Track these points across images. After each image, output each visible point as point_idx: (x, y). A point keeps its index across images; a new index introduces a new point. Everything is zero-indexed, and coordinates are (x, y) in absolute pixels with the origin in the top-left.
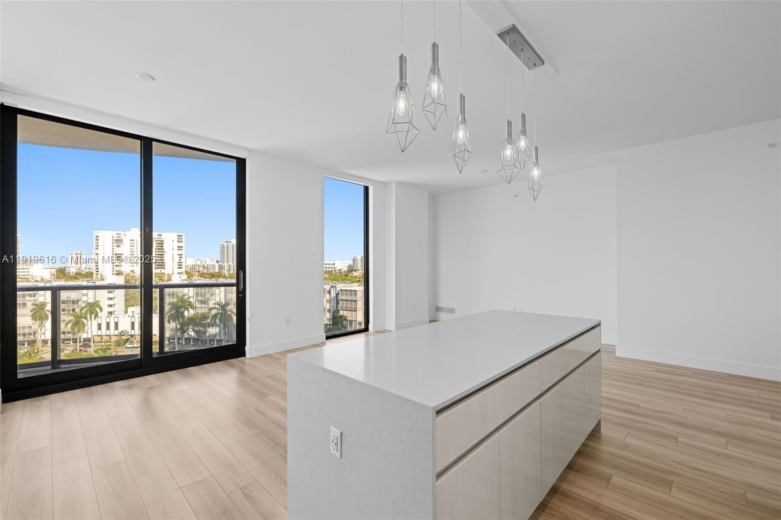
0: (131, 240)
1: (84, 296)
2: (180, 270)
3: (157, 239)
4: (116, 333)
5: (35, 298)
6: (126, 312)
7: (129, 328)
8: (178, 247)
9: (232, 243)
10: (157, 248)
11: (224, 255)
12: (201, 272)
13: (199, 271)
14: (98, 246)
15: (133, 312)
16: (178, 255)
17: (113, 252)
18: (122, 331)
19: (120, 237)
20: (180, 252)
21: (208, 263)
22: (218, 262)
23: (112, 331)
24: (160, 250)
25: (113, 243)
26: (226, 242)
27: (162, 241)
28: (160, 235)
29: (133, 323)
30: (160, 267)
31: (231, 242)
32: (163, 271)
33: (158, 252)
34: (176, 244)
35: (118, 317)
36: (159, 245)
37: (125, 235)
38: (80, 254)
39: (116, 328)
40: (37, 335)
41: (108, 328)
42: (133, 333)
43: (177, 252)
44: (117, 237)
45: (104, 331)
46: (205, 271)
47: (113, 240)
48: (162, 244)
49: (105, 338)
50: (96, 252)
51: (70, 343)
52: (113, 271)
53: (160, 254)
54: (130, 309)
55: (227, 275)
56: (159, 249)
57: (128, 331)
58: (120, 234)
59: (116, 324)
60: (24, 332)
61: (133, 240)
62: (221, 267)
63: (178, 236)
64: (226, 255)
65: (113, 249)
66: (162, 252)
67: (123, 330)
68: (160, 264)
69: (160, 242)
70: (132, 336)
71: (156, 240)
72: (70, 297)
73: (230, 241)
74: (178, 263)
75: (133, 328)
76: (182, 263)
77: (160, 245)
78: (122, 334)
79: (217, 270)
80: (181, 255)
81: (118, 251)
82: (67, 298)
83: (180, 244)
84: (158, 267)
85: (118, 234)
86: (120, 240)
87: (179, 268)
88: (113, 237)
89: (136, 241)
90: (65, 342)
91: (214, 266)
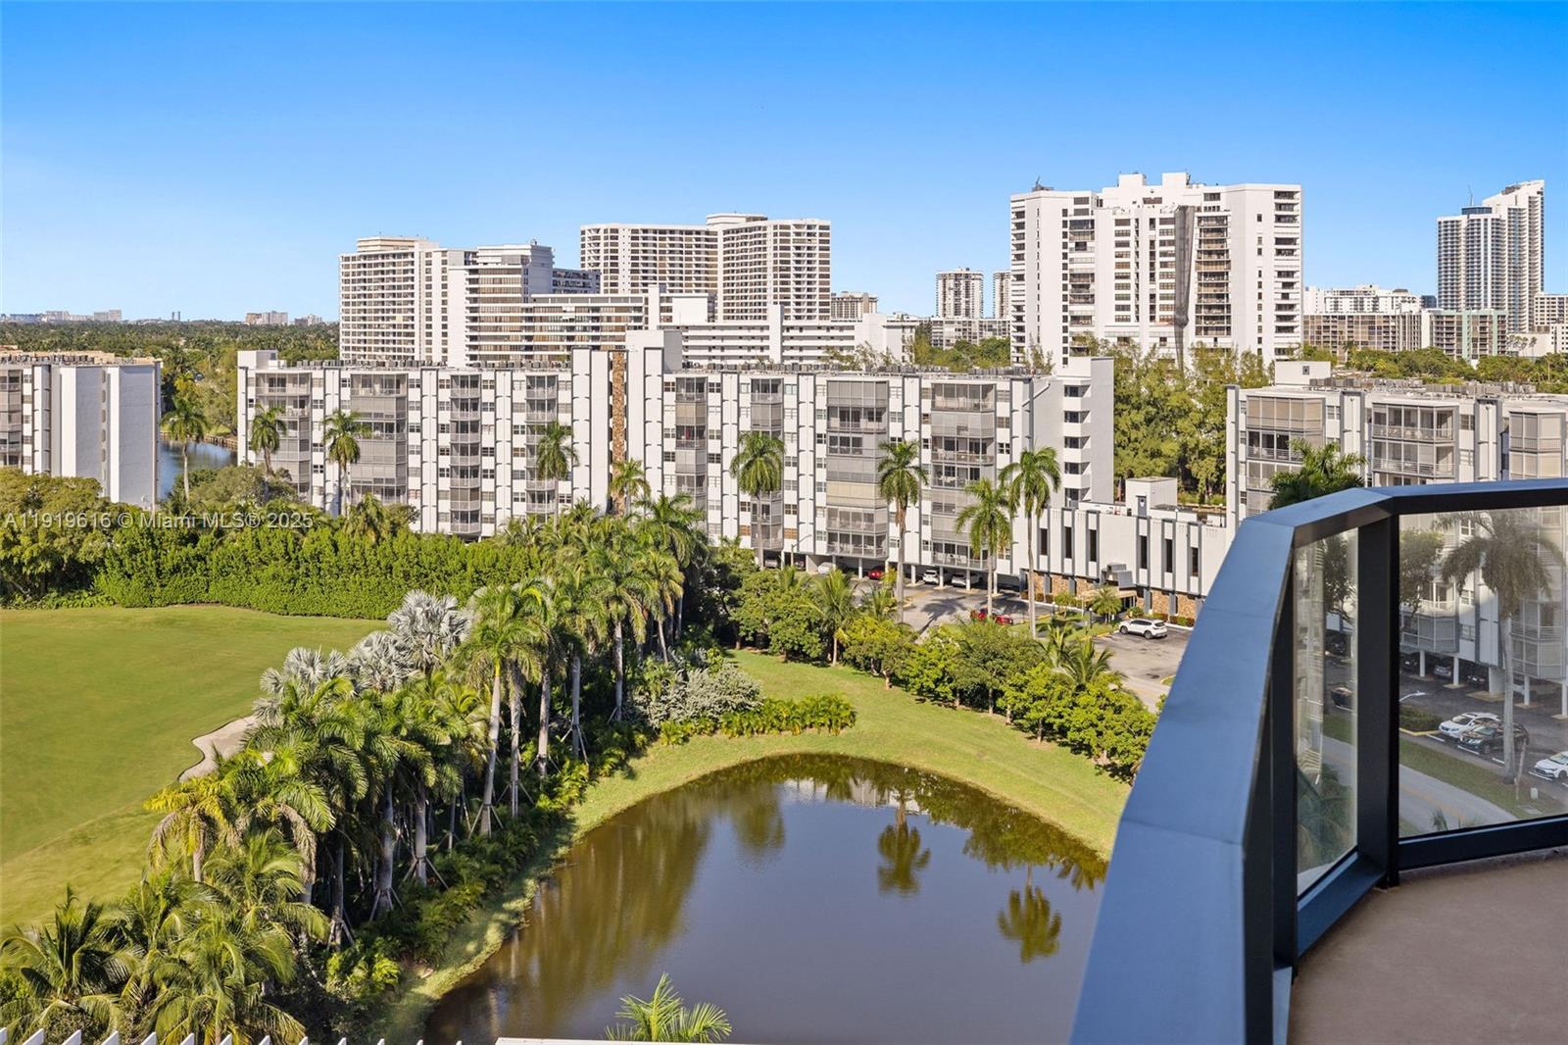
0: (1119, 222)
1: (1001, 426)
2: (1285, 340)
3: (1203, 214)
4: (1093, 574)
5: (882, 426)
6: (1121, 498)
7: (1131, 561)
8: (1279, 241)
9: (1494, 215)
10: (1204, 247)
11: (1455, 268)
12: (1360, 349)
13: (1350, 345)
14: (1021, 247)
15: (1142, 499)
16: (1280, 274)
17: (1065, 266)
18: (1110, 567)
19: (1085, 212)
20: (1286, 263)
21: (1386, 308)
22: (1427, 302)
23: (1080, 565)
24: (1215, 258)
25: (1065, 235)
26: (1466, 211)
27: (1222, 219)
28: (1215, 196)
29: (1144, 542)
30: (1215, 324)
31: (1489, 210)
32: (1224, 341)
33: (1207, 263)
34: (1271, 230)
35: (1098, 513)
36: (1209, 236)
37: (1100, 203)
38: (967, 276)
39: (1093, 555)
40: (884, 544)
41: (1068, 552)
42: (1143, 582)
43: (1271, 263)
44: (1077, 212)
45: (1055, 561)
46: (1377, 346)
47: (1065, 223)
48: (1219, 231)
49: (1061, 587)
50: (1018, 268)
51: (964, 587)
52: (1065, 340)
53: (1213, 274)
54: (1134, 488)
55: (1474, 363)
56: (1210, 253)
57: (1128, 569)
58: (1085, 200)
59: (1093, 536)
60: (857, 531)
61: (1126, 222)
62: (1445, 329)
63: (1278, 194)
64: (1463, 272)
65: (1065, 256)
66: (1222, 263)
67: (1108, 563)
68: (1215, 312)
69: (1213, 224)
70: (1140, 590)
71: (1200, 218)
72: (966, 429)
73: (1485, 204)
74: (1279, 307)
75: (1144, 562)
76: (1291, 307)
77: (1214, 236)
78: (1111, 578)
79: (1426, 343)
80: (1290, 274)
81: (1080, 263)
82: (959, 429)
83: (1286, 230)
84: (1208, 324)
85: (1078, 201)
86: (1085, 222)
87: (1279, 329)
88: (1065, 212)
89: (1133, 222)
90: (954, 581)
91: (1416, 320)
